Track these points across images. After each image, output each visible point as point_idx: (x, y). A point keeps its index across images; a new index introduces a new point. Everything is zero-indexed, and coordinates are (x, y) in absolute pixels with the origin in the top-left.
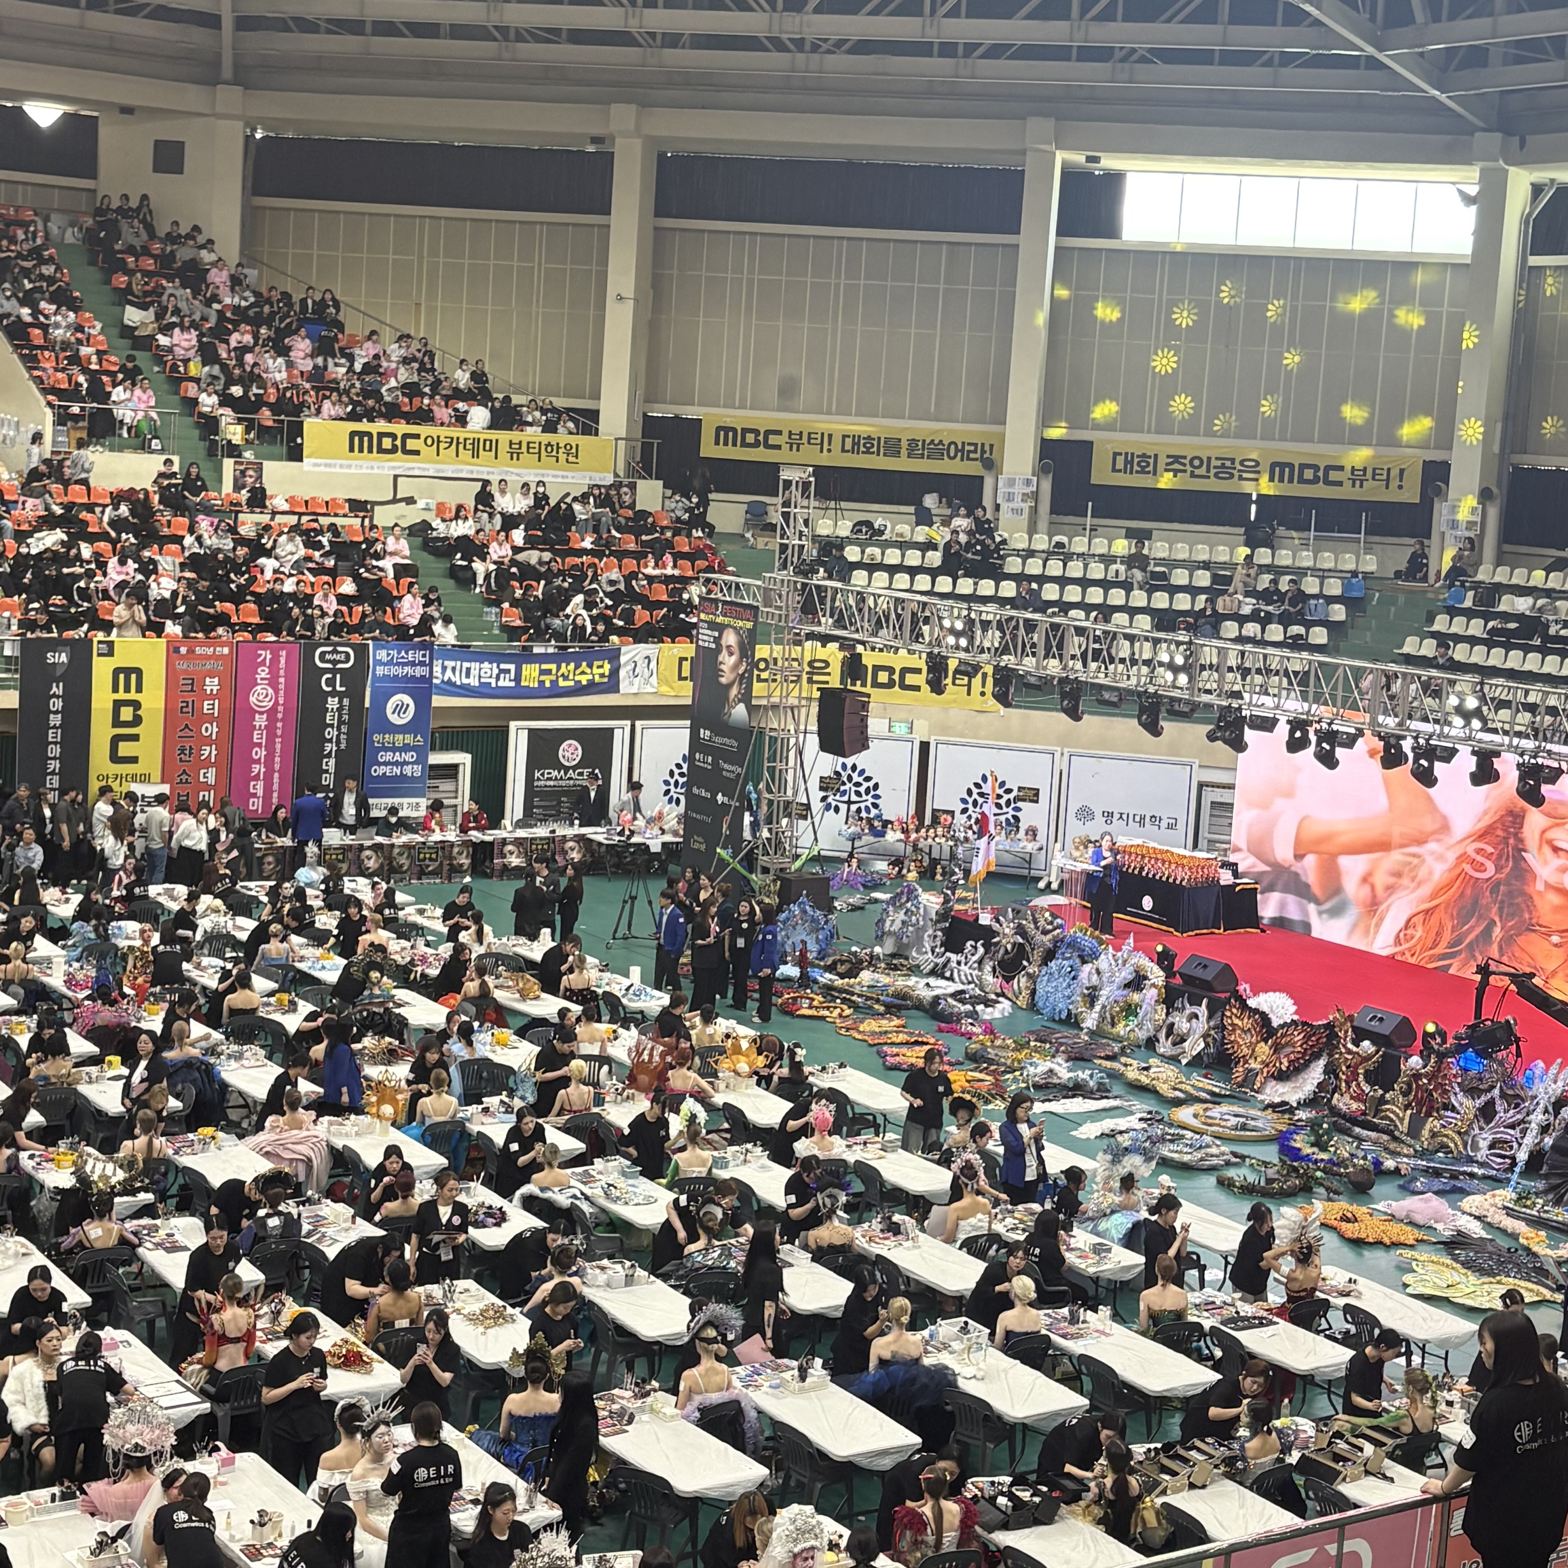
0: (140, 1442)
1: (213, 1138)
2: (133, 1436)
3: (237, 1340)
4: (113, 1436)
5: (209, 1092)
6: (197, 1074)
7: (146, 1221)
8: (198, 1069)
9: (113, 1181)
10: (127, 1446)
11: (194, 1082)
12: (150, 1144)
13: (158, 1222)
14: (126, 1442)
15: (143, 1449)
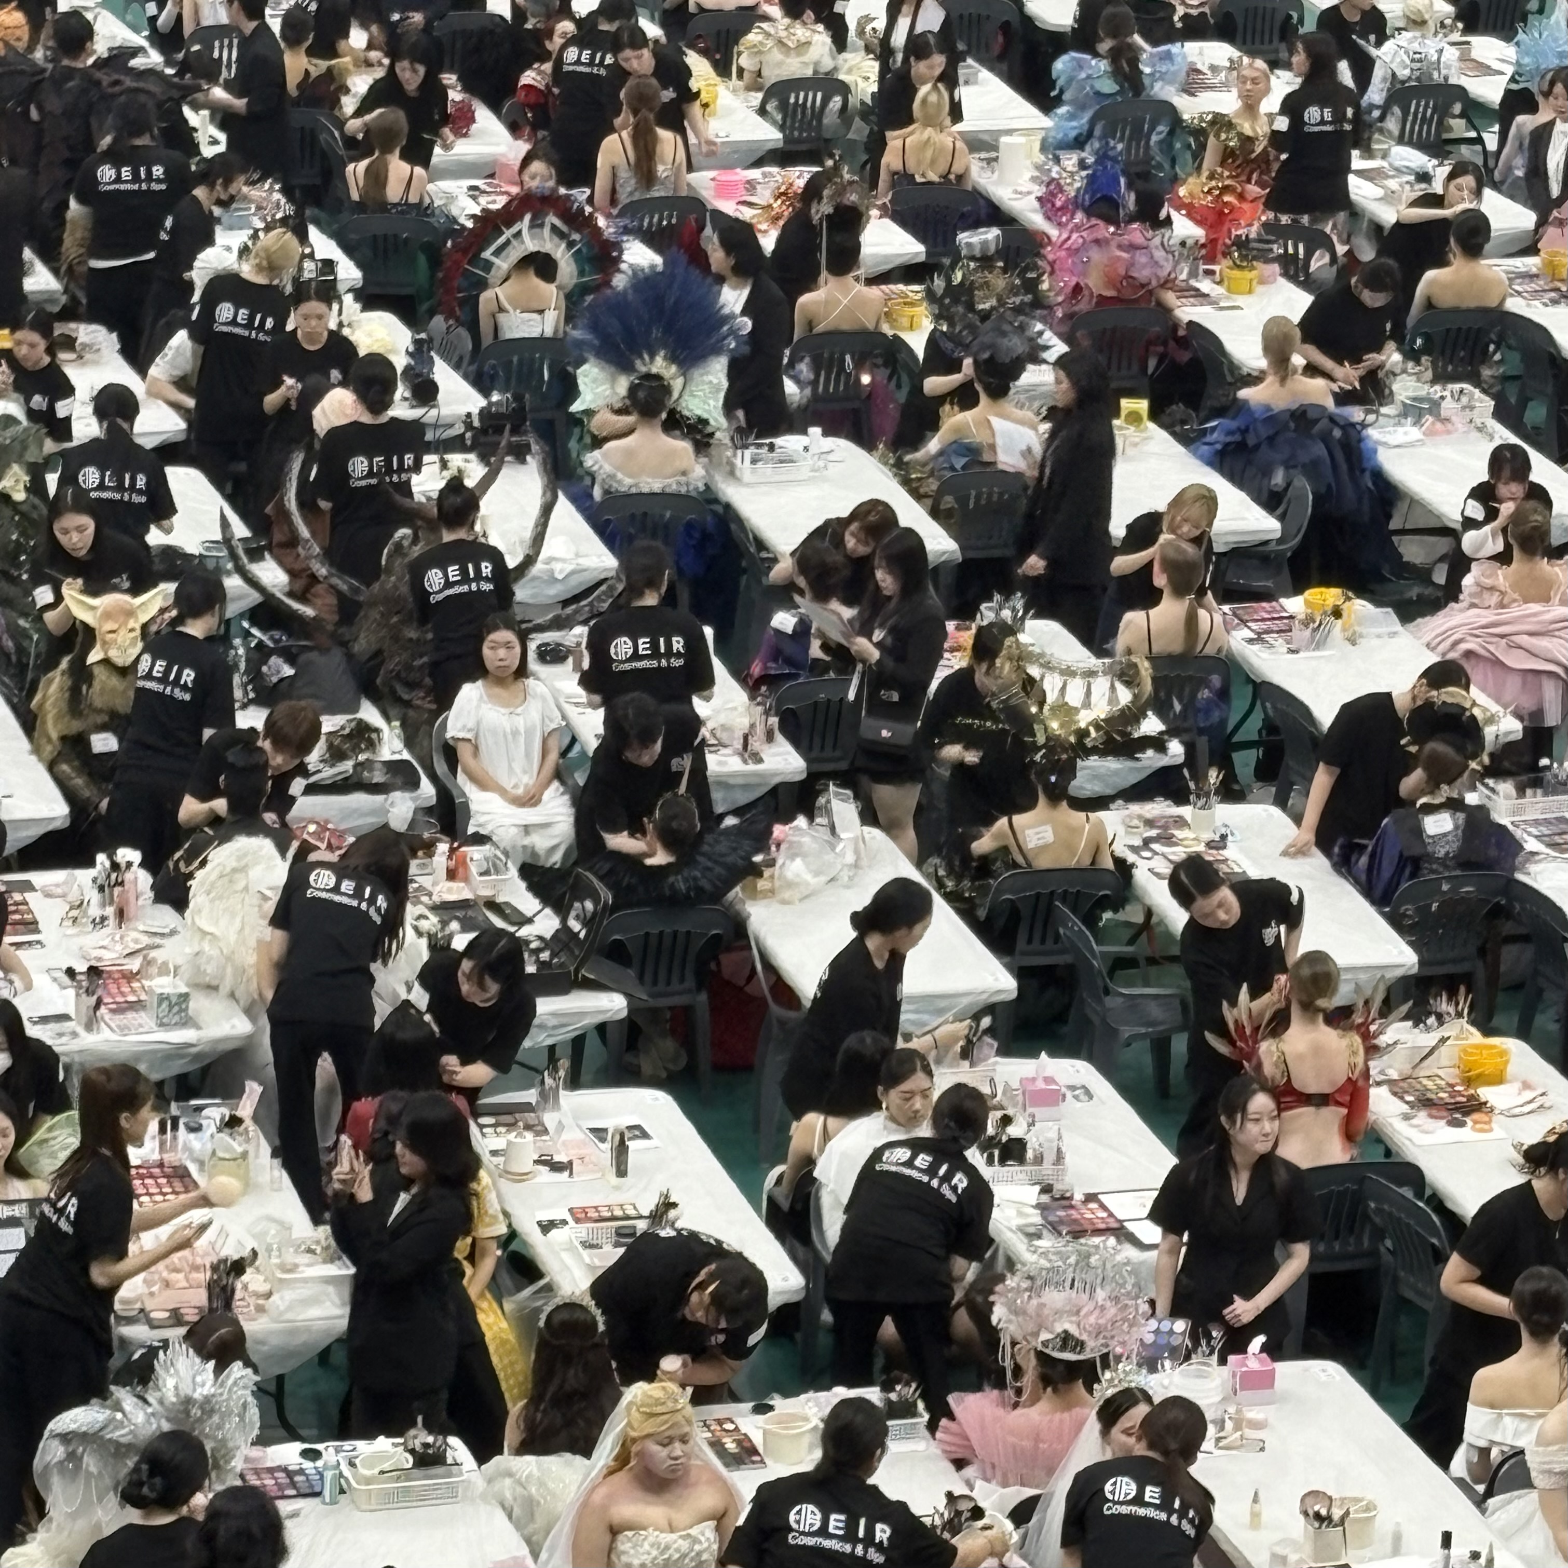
0: (1073, 1330)
1: (1337, 613)
2: (1059, 1313)
3: (1321, 1100)
4: (1016, 1311)
5: (1349, 492)
6: (1319, 450)
7: (1160, 808)
8: (1326, 438)
9: (1084, 719)
10: (1045, 1336)
11: (1312, 470)
12: (1191, 621)
13: (1186, 811)
14: (1040, 1327)
15: (1079, 1345)
